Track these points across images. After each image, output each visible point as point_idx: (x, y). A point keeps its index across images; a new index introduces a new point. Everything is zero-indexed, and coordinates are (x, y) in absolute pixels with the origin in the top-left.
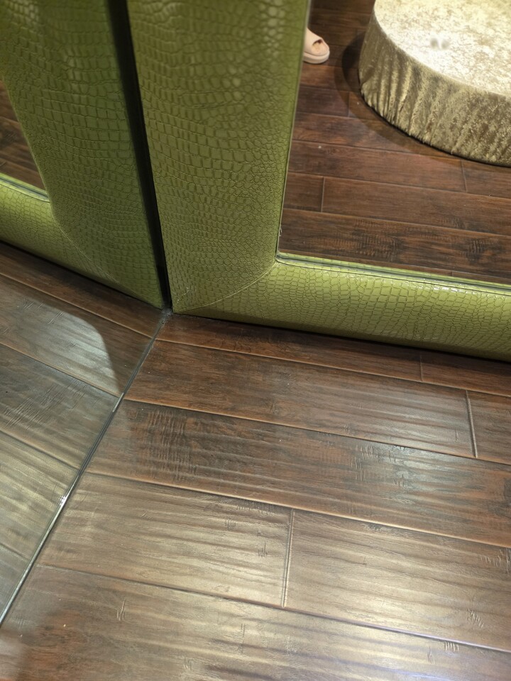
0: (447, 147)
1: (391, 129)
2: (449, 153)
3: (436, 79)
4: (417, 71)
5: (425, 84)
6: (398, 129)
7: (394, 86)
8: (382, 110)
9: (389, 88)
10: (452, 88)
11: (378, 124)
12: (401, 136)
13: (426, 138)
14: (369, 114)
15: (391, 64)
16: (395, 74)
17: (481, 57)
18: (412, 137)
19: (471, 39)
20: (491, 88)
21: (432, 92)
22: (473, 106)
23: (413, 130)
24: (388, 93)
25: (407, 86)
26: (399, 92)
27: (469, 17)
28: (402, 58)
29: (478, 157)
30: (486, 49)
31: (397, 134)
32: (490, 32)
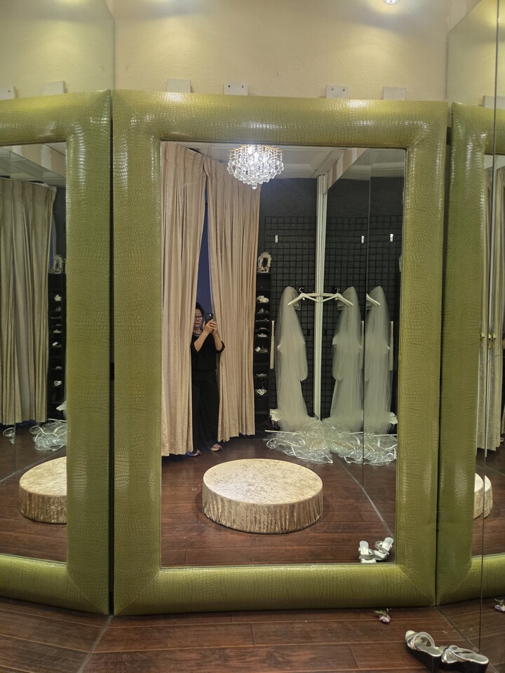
0: (245, 530)
1: (220, 526)
2: (246, 532)
3: (230, 501)
4: (222, 499)
5: (226, 504)
6: (222, 525)
7: (215, 507)
8: (214, 519)
9: (214, 508)
10: (237, 504)
11: (214, 525)
12: (225, 528)
13: (235, 527)
14: (208, 521)
15: (212, 498)
16: (215, 502)
17: (248, 491)
18: (229, 528)
19: (245, 485)
20: (251, 502)
21: (230, 507)
22: (247, 509)
23: (228, 525)
24: (214, 511)
25: (220, 506)
26: (218, 509)
27: (245, 476)
28: (215, 495)
29: (258, 531)
30: (251, 487)
31: (222, 528)
32: (254, 481)
